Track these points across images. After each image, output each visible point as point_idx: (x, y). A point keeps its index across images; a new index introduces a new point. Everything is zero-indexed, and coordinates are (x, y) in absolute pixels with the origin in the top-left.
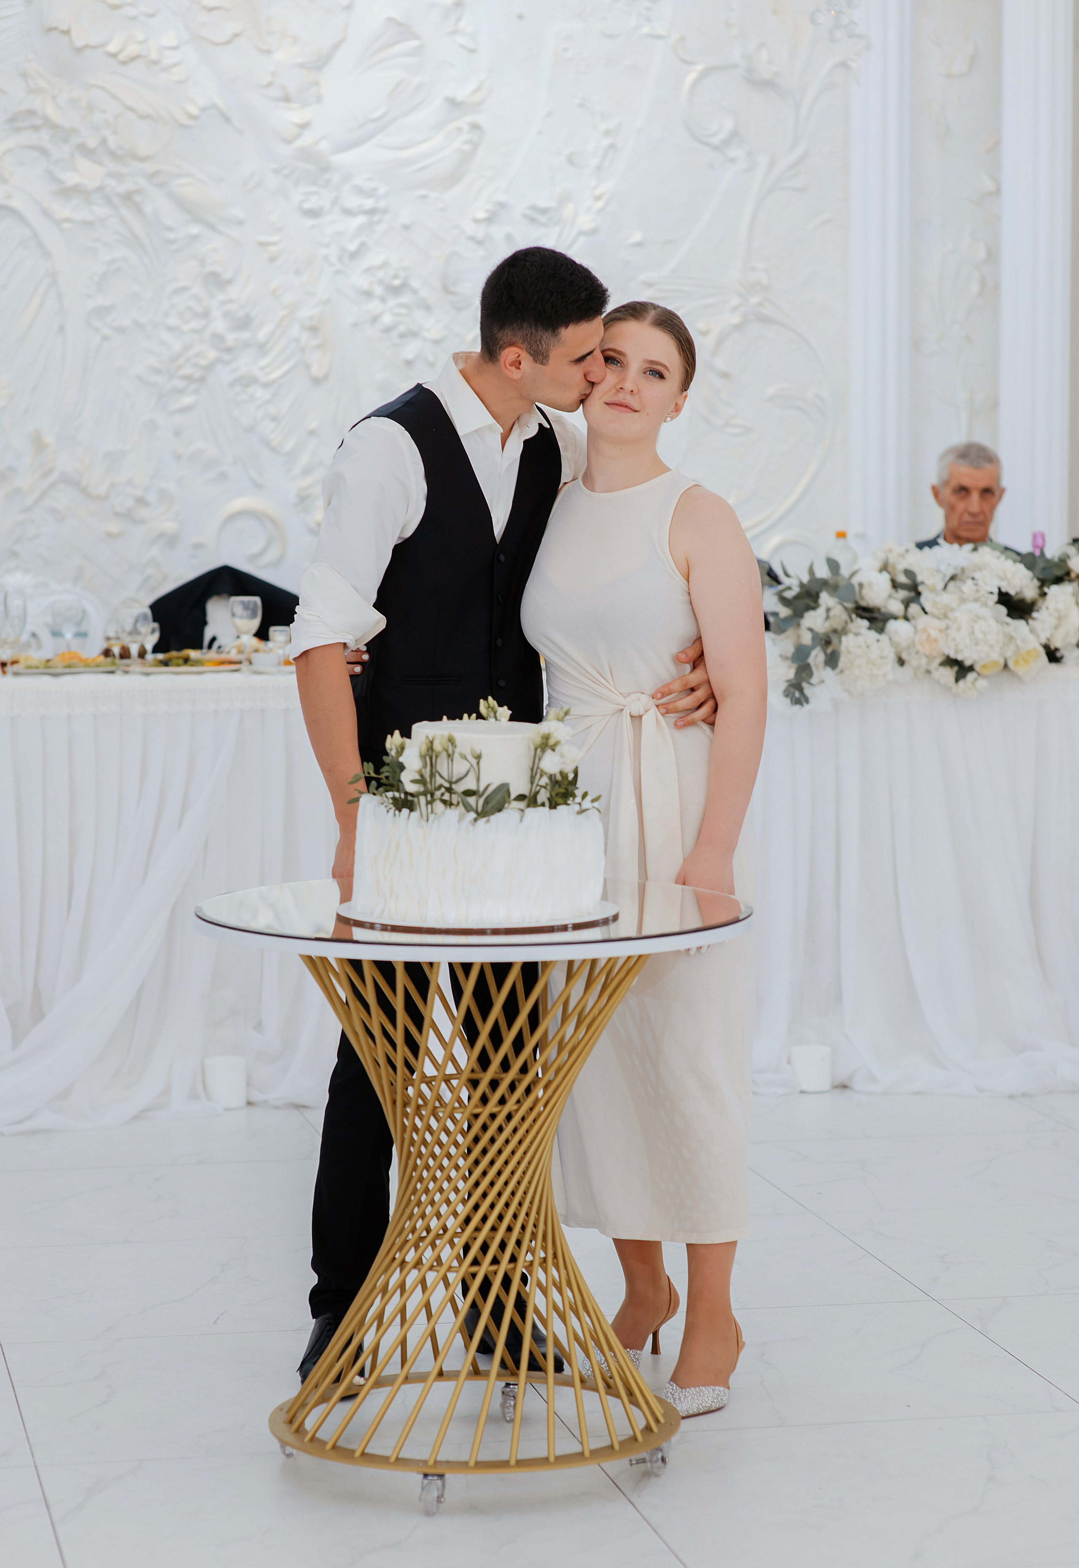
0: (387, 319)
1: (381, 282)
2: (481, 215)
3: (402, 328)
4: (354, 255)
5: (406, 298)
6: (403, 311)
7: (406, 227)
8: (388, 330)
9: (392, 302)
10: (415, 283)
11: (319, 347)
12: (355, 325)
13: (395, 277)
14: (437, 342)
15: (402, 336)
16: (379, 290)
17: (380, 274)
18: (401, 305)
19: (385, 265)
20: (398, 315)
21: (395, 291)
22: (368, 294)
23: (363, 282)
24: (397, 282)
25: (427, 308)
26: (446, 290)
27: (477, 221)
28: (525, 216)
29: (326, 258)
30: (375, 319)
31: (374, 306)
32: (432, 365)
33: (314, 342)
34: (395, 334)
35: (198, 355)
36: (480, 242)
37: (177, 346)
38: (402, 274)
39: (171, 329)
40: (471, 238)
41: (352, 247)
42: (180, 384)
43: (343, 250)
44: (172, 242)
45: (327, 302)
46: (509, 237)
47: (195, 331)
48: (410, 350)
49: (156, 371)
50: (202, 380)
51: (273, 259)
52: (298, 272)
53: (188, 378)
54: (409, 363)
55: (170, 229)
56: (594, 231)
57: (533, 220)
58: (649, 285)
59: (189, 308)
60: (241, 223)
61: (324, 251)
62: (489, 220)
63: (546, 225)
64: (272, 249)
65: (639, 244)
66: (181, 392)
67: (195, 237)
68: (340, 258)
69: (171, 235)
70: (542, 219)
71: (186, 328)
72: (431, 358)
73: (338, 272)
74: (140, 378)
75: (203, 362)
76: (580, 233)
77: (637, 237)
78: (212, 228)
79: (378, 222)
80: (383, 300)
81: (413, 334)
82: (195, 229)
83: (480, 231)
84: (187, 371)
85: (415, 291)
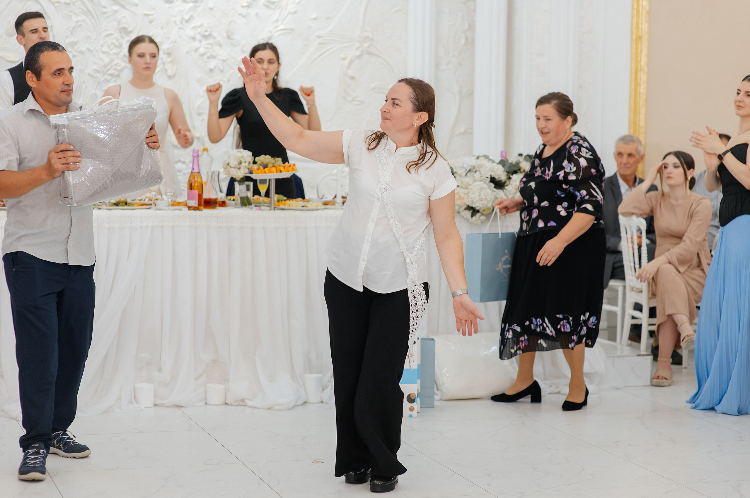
0: (202, 50)
1: (199, 33)
2: (245, 4)
3: (209, 54)
4: (188, 21)
5: (211, 41)
6: (209, 46)
7: (211, 9)
8: (202, 55)
9: (204, 42)
10: (215, 34)
11: (171, 62)
12: (187, 52)
13: (206, 31)
15: (209, 58)
16: (198, 37)
17: (199, 30)
18: (208, 44)
19: (201, 26)
20: (207, 48)
21: (206, 37)
22: (194, 38)
23: (191, 33)
24: (207, 34)
25: (220, 45)
26: (229, 37)
27: (243, 7)
28: (264, 5)
29: (175, 22)
30: (196, 50)
31: (196, 44)
32: (222, 71)
33: (169, 60)
34: (205, 57)
35: (116, 64)
36: (244, 17)
37: (107, 60)
38: (209, 30)
39: (104, 53)
40: (240, 14)
41: (187, 17)
42: (109, 78)
43: (183, 18)
44: (105, 13)
45: (175, 42)
46: (257, 14)
47: (115, 54)
48: (212, 64)
49: (97, 71)
50: (118, 76)
51: (151, 22)
52: (162, 28)
53: (112, 75)
54: (211, 70)
55: (105, 7)
56: (295, 12)
57: (268, 7)
58: (320, 37)
59: (112, 43)
60: (137, 5)
61: (174, 19)
62: (248, 6)
63: (274, 9)
64: (151, 17)
65: (315, 19)
66: (108, 81)
67: (116, 11)
68: (181, 22)
69: (105, 10)
70: (273, 6)
71: (111, 52)
72: (221, 68)
73: (180, 28)
74: (89, 75)
75: (119, 68)
76: (289, 13)
77: (314, 16)
78: (124, 7)
79: (198, 6)
80: (200, 41)
81: (214, 57)
82: (116, 8)
83: (244, 11)
84: (111, 71)
85: (215, 38)
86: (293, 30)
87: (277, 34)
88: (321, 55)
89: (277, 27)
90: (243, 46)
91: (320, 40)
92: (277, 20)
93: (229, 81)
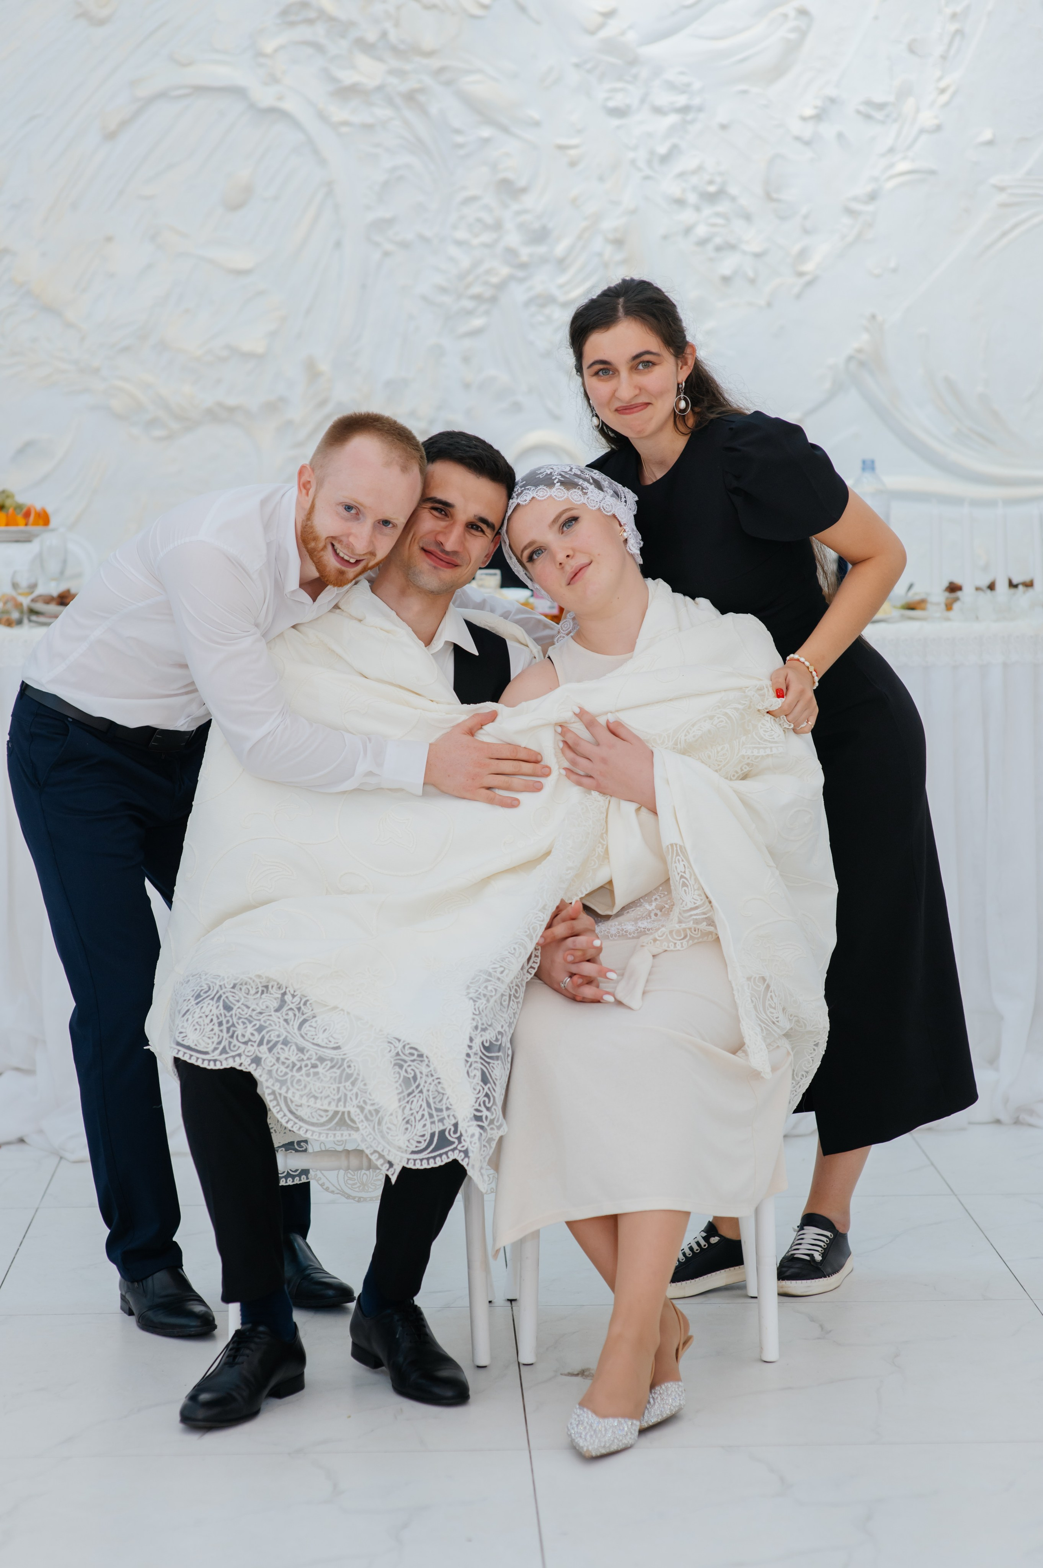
0: (701, 231)
1: (694, 188)
2: (809, 112)
3: (718, 240)
4: (665, 159)
5: (723, 207)
6: (720, 221)
7: (724, 127)
8: (703, 242)
9: (707, 211)
10: (733, 190)
11: (625, 262)
12: (665, 237)
13: (711, 182)
14: (758, 255)
15: (718, 249)
16: (692, 198)
17: (694, 180)
18: (718, 215)
19: (699, 169)
20: (714, 225)
21: (712, 198)
22: (680, 202)
23: (675, 189)
24: (712, 189)
25: (748, 217)
26: (769, 197)
27: (804, 119)
28: (858, 112)
29: (633, 162)
30: (688, 230)
31: (687, 216)
32: (752, 281)
33: (619, 257)
34: (710, 247)
35: (488, 272)
36: (807, 143)
37: (465, 262)
38: (719, 179)
39: (459, 243)
40: (798, 138)
41: (662, 150)
42: (469, 304)
43: (652, 153)
44: (460, 146)
45: (633, 212)
46: (840, 136)
47: (486, 245)
48: (727, 265)
49: (443, 290)
50: (494, 300)
51: (573, 164)
52: (601, 179)
53: (477, 298)
54: (726, 280)
55: (458, 132)
56: (938, 128)
57: (868, 117)
58: (1002, 189)
59: (479, 220)
60: (537, 124)
61: (631, 155)
62: (818, 117)
63: (883, 122)
64: (572, 152)
65: (990, 143)
66: (469, 313)
67: (486, 141)
68: (649, 163)
69: (460, 139)
70: (879, 115)
71: (475, 242)
72: (751, 274)
73: (647, 178)
74: (424, 298)
75: (495, 280)
76: (922, 131)
77: (987, 135)
78: (505, 129)
79: (692, 122)
80: (698, 209)
81: (731, 247)
82: (486, 132)
83: (807, 130)
84: (476, 289)
85: (733, 199)
86: (932, 172)
87: (890, 184)
88: (1004, 234)
89: (891, 166)
90: (806, 217)
91: (1002, 197)
92: (891, 150)
93: (769, 305)
